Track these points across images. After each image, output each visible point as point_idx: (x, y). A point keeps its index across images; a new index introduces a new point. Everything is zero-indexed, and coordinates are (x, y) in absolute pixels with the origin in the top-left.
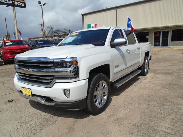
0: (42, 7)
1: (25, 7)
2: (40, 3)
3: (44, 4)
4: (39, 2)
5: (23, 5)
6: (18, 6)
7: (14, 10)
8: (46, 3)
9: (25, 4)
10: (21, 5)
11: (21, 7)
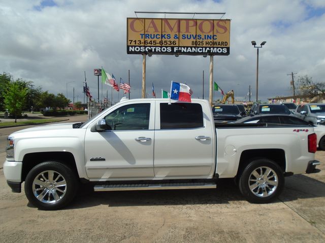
0: (258, 50)
1: (228, 53)
2: (254, 43)
3: (263, 44)
4: (252, 42)
5: (226, 51)
6: (217, 54)
7: (212, 60)
8: (265, 42)
9: (228, 49)
10: (222, 52)
11: (222, 54)
